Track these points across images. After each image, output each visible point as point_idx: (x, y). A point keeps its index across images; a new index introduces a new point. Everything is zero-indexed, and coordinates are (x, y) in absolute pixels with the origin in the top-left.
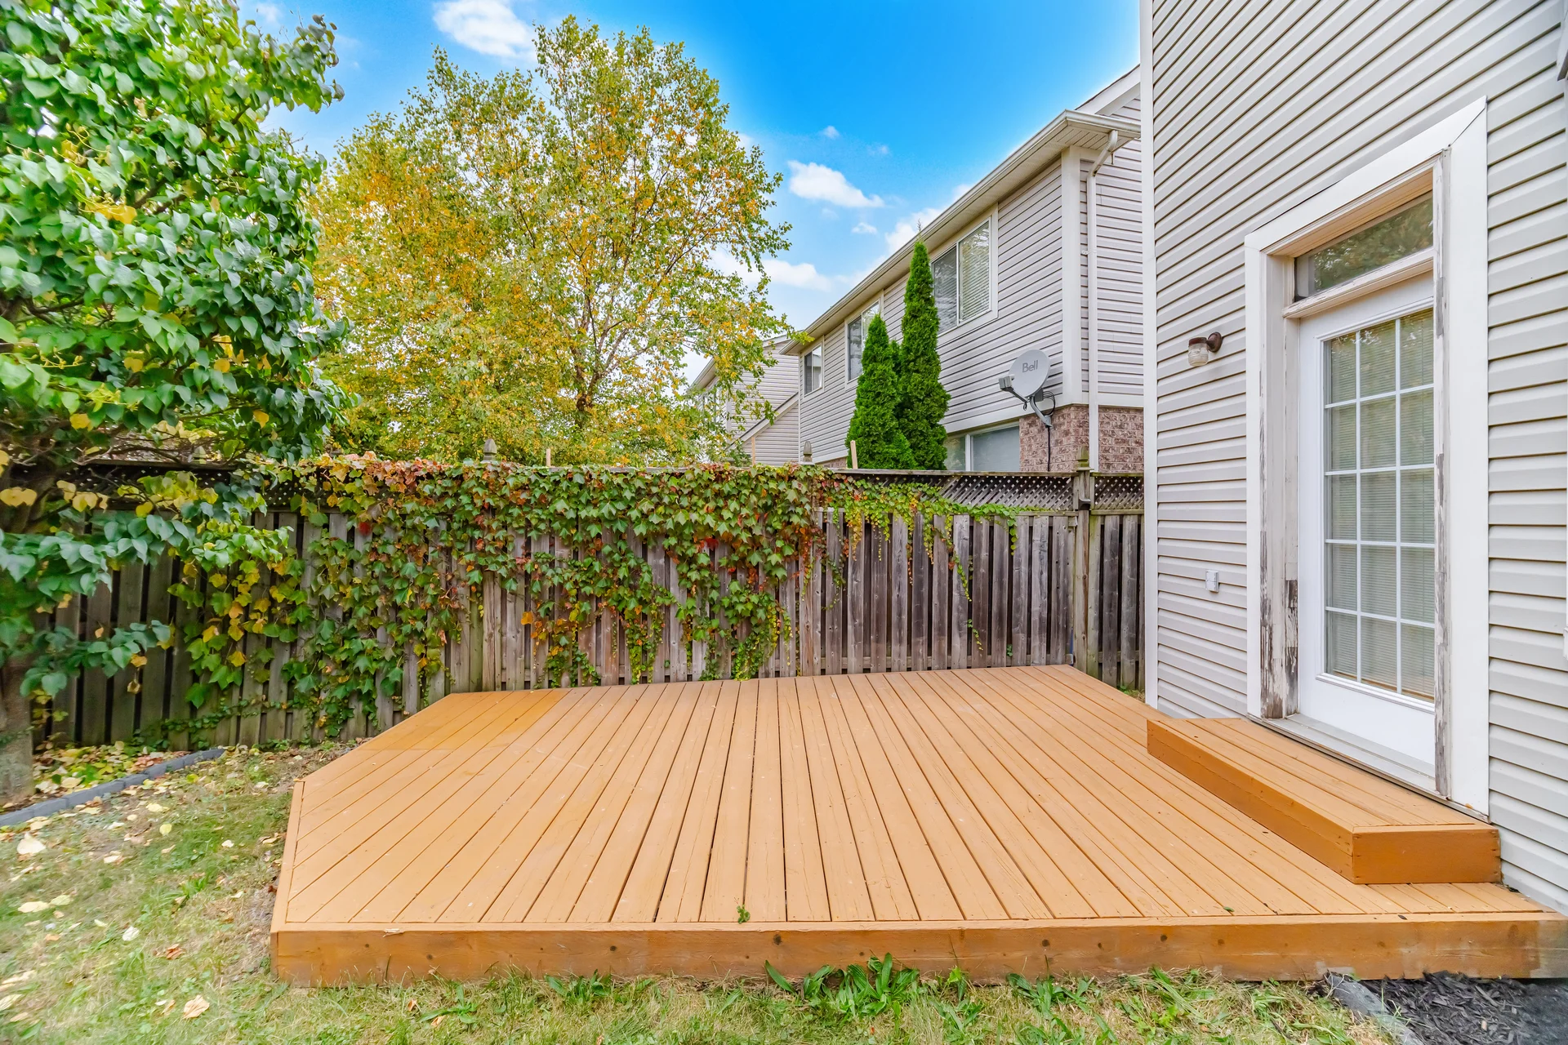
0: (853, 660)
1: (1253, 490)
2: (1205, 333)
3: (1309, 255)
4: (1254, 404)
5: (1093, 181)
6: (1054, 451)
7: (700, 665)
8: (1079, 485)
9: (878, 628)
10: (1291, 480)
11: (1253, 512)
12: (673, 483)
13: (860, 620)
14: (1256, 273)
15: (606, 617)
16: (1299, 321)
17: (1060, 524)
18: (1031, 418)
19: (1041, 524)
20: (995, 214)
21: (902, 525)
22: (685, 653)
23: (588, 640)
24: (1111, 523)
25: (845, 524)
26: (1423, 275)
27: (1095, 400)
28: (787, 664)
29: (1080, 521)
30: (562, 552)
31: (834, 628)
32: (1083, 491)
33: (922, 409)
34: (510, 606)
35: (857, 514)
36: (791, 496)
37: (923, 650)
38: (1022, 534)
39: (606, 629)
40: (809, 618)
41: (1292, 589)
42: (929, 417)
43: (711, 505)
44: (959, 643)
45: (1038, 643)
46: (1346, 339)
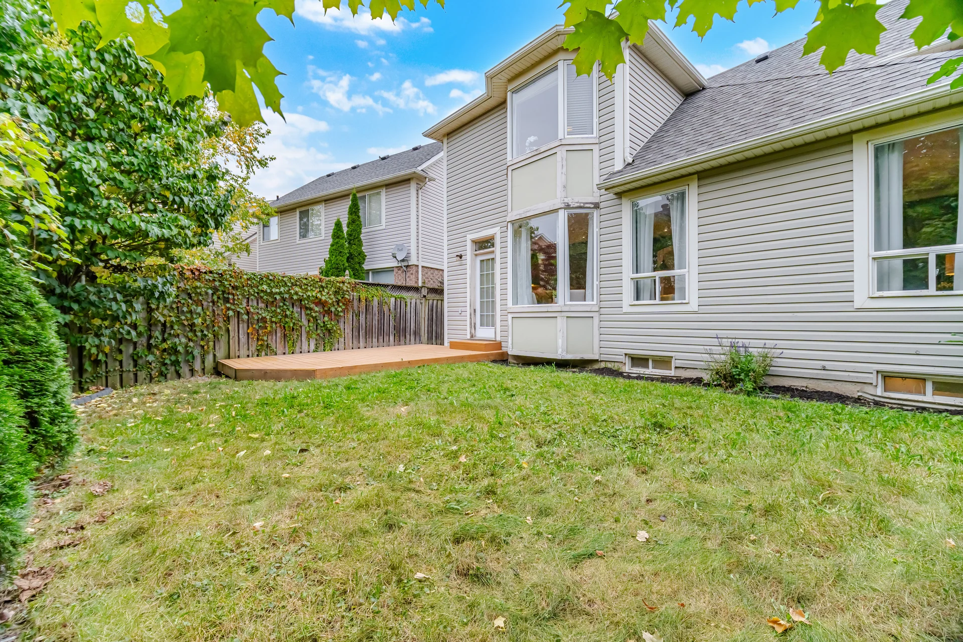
0: (362, 344)
1: (468, 290)
2: (459, 254)
3: (479, 242)
4: (468, 271)
5: (420, 191)
6: (408, 280)
7: (312, 347)
8: (423, 290)
9: (368, 333)
10: (475, 288)
11: (468, 295)
12: (305, 281)
13: (364, 331)
14: (469, 243)
15: (279, 330)
16: (476, 255)
17: (418, 301)
18: (399, 268)
19: (413, 301)
20: (384, 189)
21: (376, 299)
22: (307, 343)
23: (272, 339)
24: (431, 302)
25: (360, 299)
26: (493, 252)
27: (421, 264)
28: (342, 346)
29: (423, 301)
30: (261, 305)
31: (356, 333)
32: (424, 292)
33: (357, 260)
34: (241, 326)
35: (363, 295)
36: (345, 288)
37: (382, 340)
38: (408, 304)
39: (279, 335)
40: (348, 331)
41: (475, 310)
42: (359, 263)
43: (318, 290)
44: (392, 338)
45: (412, 338)
46: (483, 261)
